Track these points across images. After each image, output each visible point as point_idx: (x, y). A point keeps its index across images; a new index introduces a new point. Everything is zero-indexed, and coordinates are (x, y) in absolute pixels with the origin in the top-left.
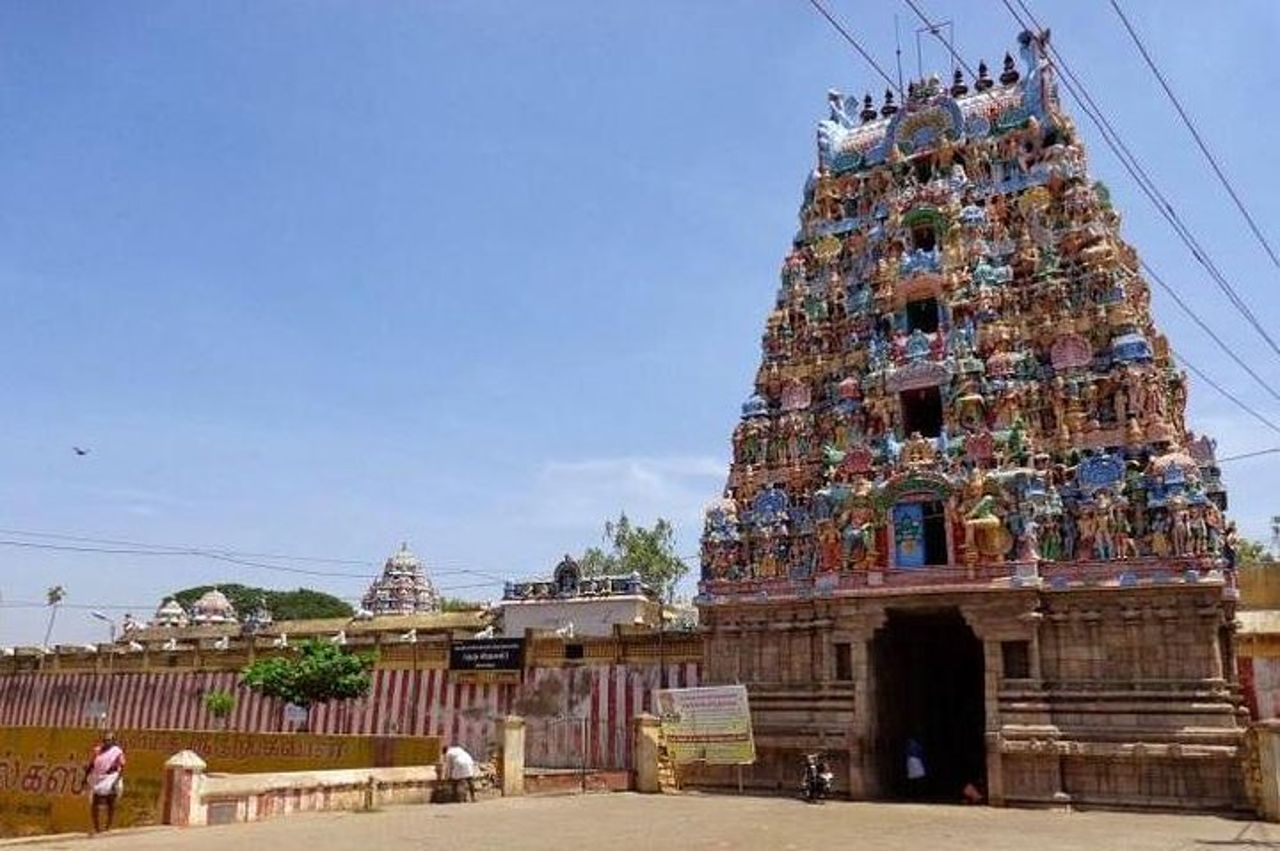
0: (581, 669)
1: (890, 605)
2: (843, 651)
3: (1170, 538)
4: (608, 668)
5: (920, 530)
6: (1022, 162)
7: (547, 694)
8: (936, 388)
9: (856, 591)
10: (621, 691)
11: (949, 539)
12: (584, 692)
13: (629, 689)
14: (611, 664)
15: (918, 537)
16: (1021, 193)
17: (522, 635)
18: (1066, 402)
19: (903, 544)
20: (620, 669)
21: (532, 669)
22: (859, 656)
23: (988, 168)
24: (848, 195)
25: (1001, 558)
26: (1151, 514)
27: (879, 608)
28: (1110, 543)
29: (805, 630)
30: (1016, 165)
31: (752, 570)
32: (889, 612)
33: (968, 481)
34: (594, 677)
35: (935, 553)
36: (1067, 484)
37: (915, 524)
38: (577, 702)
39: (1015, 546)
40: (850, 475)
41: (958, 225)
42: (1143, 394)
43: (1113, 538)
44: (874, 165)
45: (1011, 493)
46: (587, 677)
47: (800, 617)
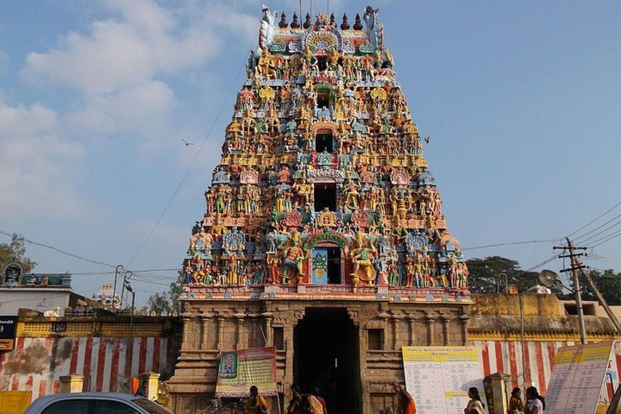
0: (63, 340)
1: (309, 306)
2: (279, 331)
3: (448, 278)
4: (85, 339)
5: (326, 263)
6: (372, 72)
7: (33, 359)
8: (334, 184)
9: (291, 296)
10: (95, 356)
11: (343, 270)
12: (65, 355)
13: (102, 354)
14: (89, 336)
15: (325, 267)
16: (372, 89)
17: (16, 314)
18: (398, 202)
19: (317, 270)
20: (96, 340)
21: (22, 338)
22: (289, 335)
23: (355, 71)
24: (279, 66)
25: (371, 282)
26: (439, 265)
27: (302, 307)
28: (422, 278)
29: (254, 318)
30: (369, 73)
31: (222, 279)
32: (307, 309)
33: (355, 239)
34: (74, 345)
35: (334, 277)
36: (400, 245)
37: (324, 259)
38: (58, 364)
39: (377, 277)
40: (288, 227)
41: (343, 98)
42: (434, 203)
43: (423, 276)
44: (293, 53)
45: (376, 248)
46: (68, 345)
47: (250, 310)
